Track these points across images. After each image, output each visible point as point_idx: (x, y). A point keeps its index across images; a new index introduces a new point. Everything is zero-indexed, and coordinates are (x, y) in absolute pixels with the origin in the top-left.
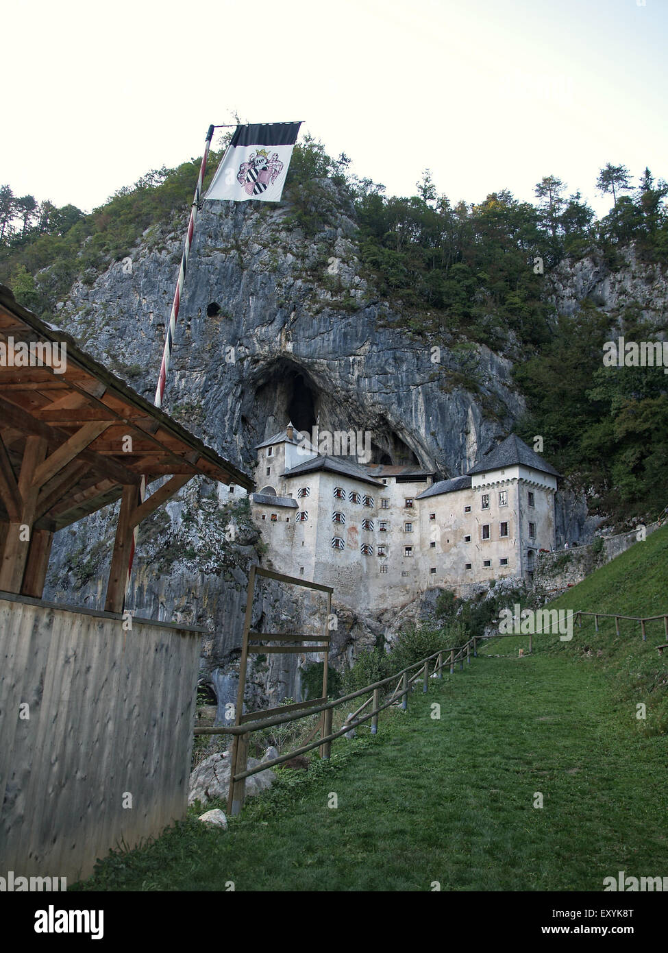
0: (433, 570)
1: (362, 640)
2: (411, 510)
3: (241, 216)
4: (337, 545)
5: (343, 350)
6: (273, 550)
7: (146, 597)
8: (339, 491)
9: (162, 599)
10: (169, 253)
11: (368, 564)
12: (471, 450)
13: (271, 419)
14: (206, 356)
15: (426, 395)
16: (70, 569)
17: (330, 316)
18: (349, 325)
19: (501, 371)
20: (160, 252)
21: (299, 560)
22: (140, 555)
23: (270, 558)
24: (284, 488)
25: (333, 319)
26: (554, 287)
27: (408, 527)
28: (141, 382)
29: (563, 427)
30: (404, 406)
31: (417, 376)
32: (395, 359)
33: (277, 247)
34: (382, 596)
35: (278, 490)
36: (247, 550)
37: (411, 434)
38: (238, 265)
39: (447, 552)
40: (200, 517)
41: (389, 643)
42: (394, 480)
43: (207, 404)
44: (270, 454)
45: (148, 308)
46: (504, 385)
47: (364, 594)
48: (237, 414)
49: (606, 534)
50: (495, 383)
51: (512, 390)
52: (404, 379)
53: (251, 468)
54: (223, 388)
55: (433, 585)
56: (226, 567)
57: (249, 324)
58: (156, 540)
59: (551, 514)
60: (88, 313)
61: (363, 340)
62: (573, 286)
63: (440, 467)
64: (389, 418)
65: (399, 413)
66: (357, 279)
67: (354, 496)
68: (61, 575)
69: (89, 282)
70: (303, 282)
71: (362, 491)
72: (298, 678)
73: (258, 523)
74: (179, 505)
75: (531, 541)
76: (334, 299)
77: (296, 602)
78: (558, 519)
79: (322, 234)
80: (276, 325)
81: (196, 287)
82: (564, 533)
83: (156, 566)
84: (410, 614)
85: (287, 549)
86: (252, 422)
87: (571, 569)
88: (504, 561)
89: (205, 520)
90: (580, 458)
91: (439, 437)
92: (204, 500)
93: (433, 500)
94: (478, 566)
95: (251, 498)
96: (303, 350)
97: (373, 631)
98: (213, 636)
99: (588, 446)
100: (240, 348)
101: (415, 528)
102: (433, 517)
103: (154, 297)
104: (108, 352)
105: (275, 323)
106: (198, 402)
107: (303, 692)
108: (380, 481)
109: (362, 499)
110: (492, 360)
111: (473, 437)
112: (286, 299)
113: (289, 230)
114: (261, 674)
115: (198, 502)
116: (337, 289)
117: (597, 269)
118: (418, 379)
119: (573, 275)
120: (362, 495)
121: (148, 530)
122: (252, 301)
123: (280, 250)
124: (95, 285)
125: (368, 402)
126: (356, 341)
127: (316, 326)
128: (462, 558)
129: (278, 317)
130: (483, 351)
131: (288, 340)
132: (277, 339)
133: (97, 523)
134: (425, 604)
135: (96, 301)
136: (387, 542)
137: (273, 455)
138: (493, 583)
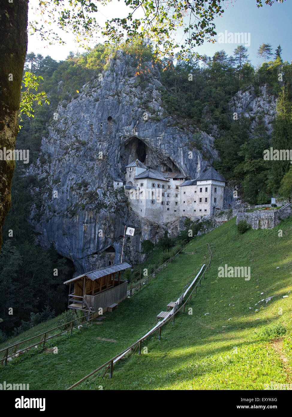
0: (184, 211)
1: (160, 232)
2: (178, 190)
3: (118, 81)
4: (153, 202)
5: (155, 134)
6: (132, 204)
7: (92, 221)
8: (153, 185)
9: (97, 221)
10: (93, 97)
11: (163, 207)
12: (198, 170)
13: (130, 156)
14: (108, 137)
15: (183, 151)
16: (68, 212)
17: (150, 123)
18: (157, 126)
19: (210, 141)
20: (90, 97)
21: (140, 207)
22: (90, 207)
23: (131, 207)
24: (135, 182)
25: (152, 124)
26: (235, 102)
27: (177, 196)
28: (86, 147)
29: (229, 164)
30: (176, 154)
31: (181, 144)
32: (173, 138)
33: (132, 95)
34: (167, 218)
35: (133, 183)
36: (123, 204)
37: (178, 164)
38: (118, 102)
39: (188, 205)
40: (108, 194)
41: (169, 233)
42: (172, 179)
43: (109, 154)
44: (130, 170)
45: (87, 119)
46: (211, 146)
47: (161, 217)
48: (119, 156)
49: (239, 202)
50: (208, 146)
51: (214, 148)
52: (176, 145)
53: (124, 174)
54: (114, 148)
55: (184, 215)
56: (117, 211)
57: (122, 125)
58: (95, 202)
59: (223, 194)
60: (65, 120)
61: (162, 132)
62: (241, 103)
63: (188, 175)
64: (171, 158)
65: (174, 157)
66: (160, 108)
67: (159, 185)
68: (65, 213)
69: (65, 106)
70: (141, 109)
71: (161, 184)
72: (140, 245)
73: (127, 195)
74: (101, 190)
75: (215, 204)
76: (152, 116)
77: (139, 221)
78: (225, 196)
79: (148, 88)
80: (132, 126)
81: (103, 111)
82: (226, 201)
83: (95, 211)
84: (176, 224)
85: (136, 203)
86: (124, 157)
87: (224, 216)
88: (206, 210)
89: (110, 195)
90: (234, 175)
91: (188, 165)
92: (109, 188)
93: (185, 187)
94: (198, 211)
95: (124, 187)
96: (141, 135)
97: (164, 229)
98: (114, 232)
99: (236, 172)
100: (119, 133)
101: (179, 196)
102: (185, 193)
103: (89, 115)
104: (74, 135)
105: (131, 125)
106: (106, 153)
107: (142, 249)
108: (168, 179)
109: (161, 186)
110: (207, 137)
111: (199, 166)
112: (135, 116)
113: (136, 87)
114: (129, 243)
115: (107, 188)
116: (153, 112)
117: (251, 96)
118: (181, 145)
119: (242, 98)
120: (161, 185)
121: (92, 199)
122: (123, 116)
123: (133, 96)
124: (67, 108)
125: (164, 153)
126: (160, 132)
127: (146, 127)
128: (193, 208)
129: (133, 123)
130: (204, 134)
131: (136, 131)
132: (132, 131)
133: (75, 196)
134: (181, 221)
135: (68, 115)
136: (170, 200)
137: (131, 171)
138: (202, 217)
